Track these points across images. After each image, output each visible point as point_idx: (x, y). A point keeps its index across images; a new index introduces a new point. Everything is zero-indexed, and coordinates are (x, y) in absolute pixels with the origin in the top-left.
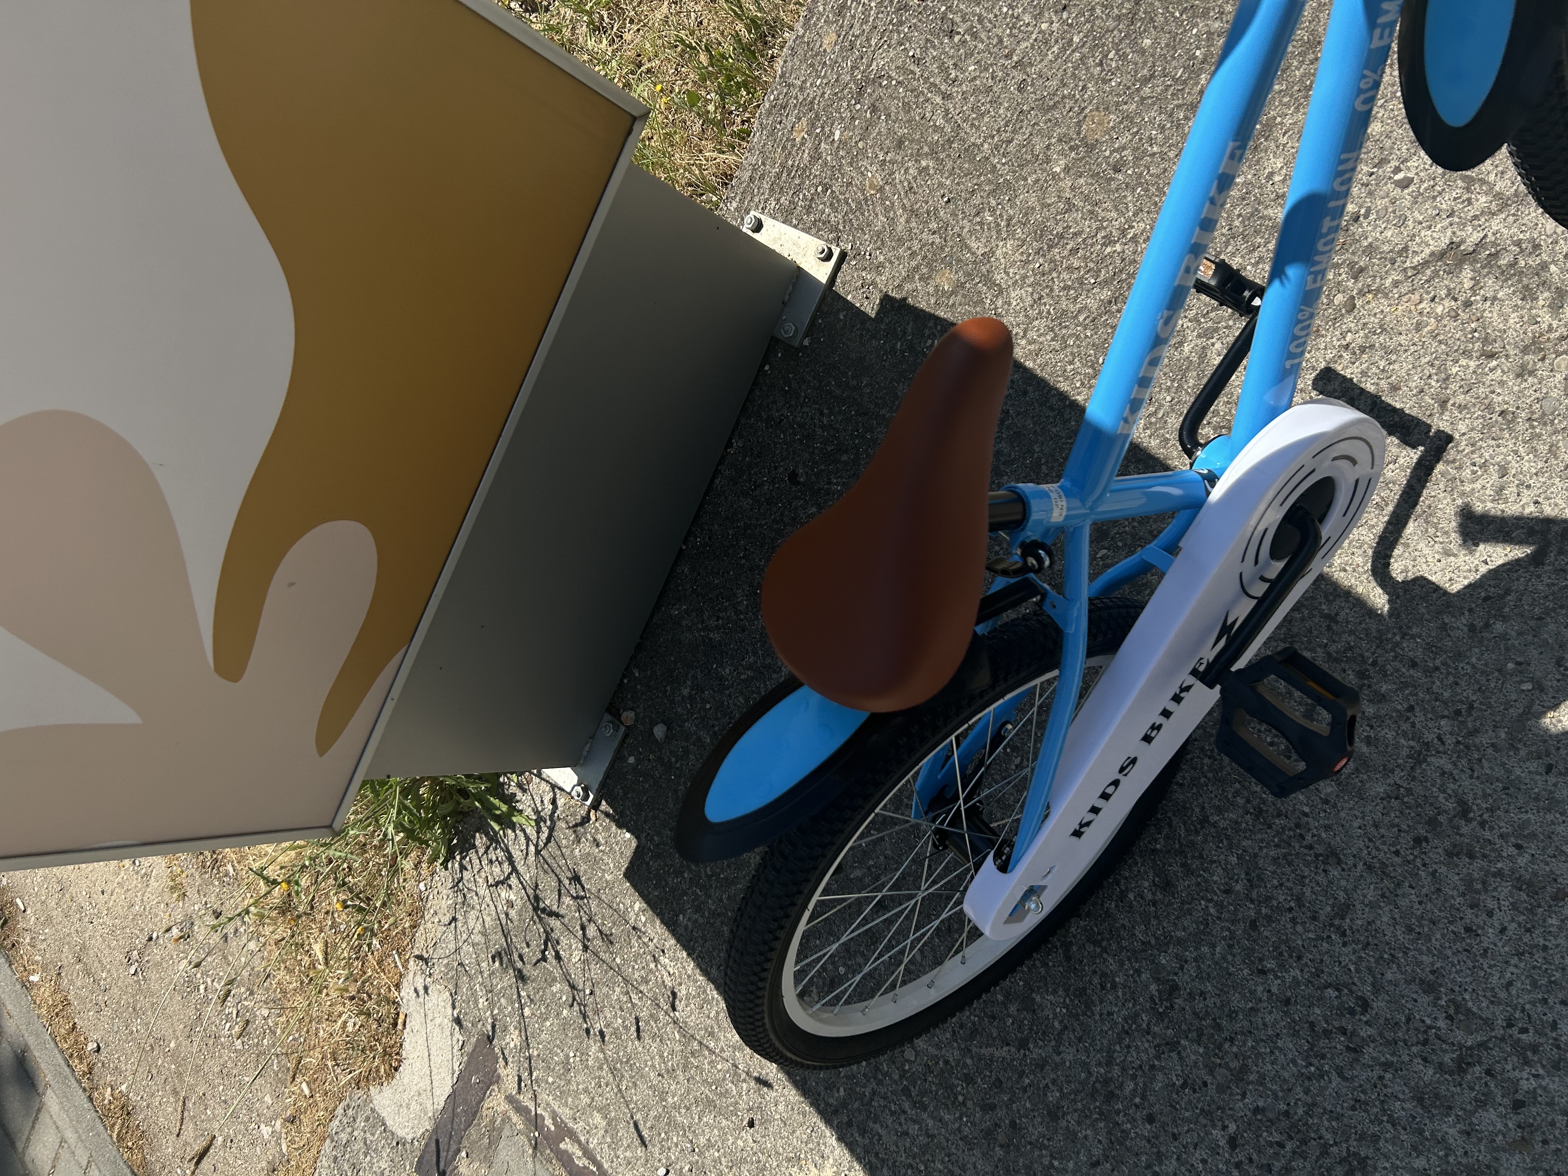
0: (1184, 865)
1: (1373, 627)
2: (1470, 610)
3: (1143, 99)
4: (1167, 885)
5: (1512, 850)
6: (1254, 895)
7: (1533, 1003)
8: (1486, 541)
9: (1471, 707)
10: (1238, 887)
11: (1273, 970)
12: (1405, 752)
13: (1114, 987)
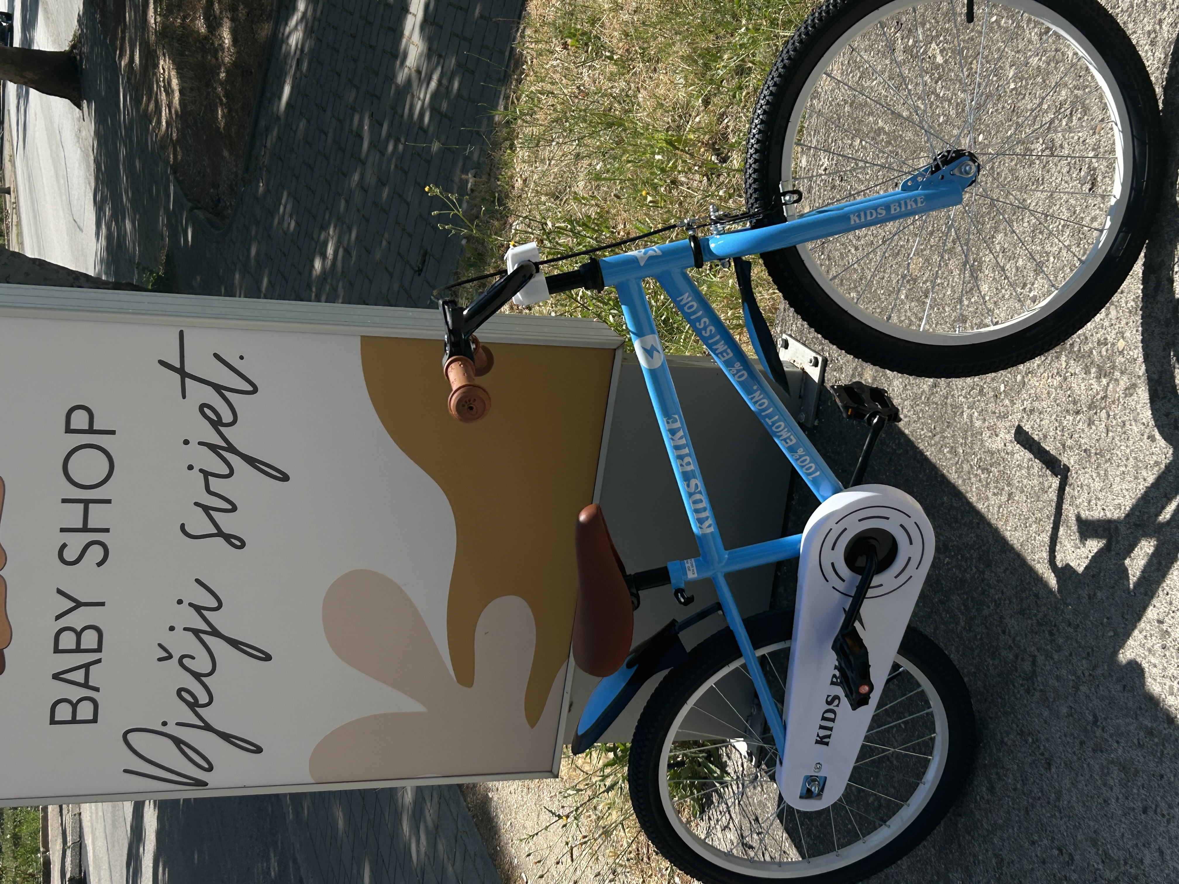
0: (997, 774)
1: (1053, 599)
2: (1088, 585)
3: (932, 246)
4: (991, 789)
5: (1115, 745)
6: (1025, 791)
7: (1132, 847)
8: (1089, 537)
9: (1093, 650)
10: (1019, 786)
11: (1036, 841)
12: (1071, 683)
13: (979, 863)
